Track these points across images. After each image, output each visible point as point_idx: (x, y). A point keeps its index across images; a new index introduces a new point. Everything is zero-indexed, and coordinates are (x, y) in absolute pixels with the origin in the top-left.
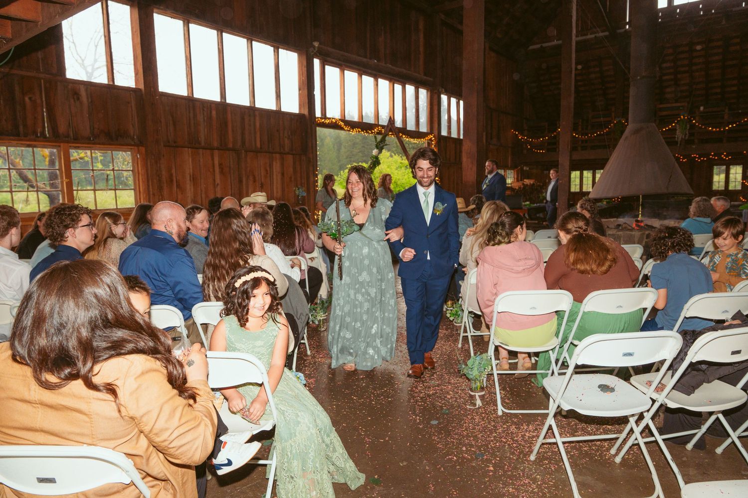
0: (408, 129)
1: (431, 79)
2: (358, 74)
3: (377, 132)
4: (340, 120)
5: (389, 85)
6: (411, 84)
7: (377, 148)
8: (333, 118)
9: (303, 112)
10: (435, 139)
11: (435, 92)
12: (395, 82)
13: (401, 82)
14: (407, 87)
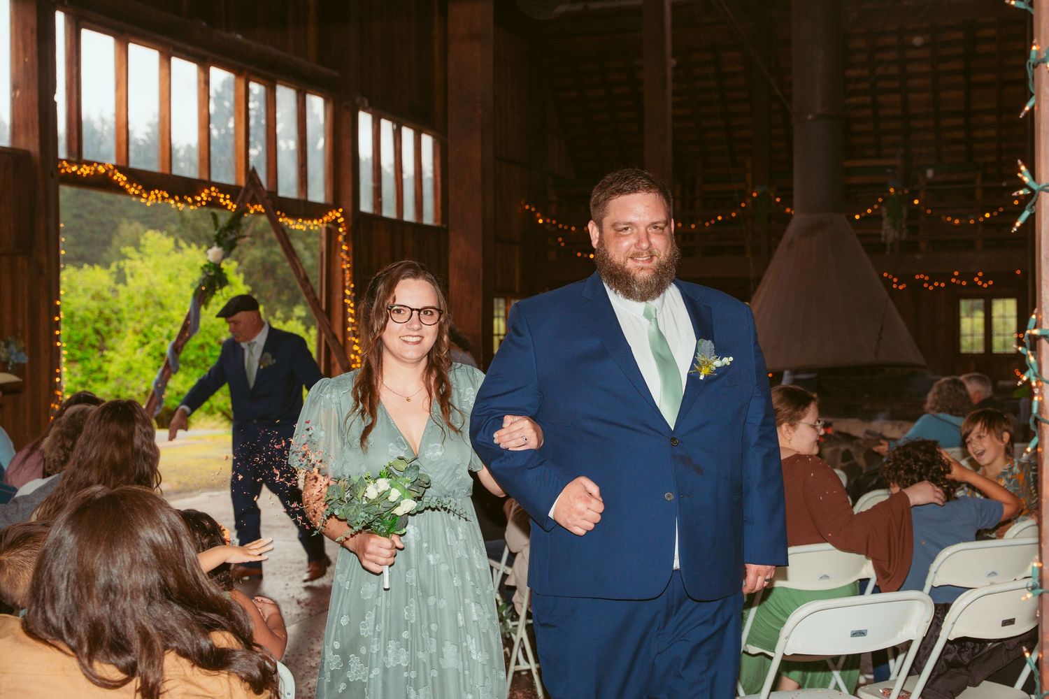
0: (281, 194)
1: (336, 74)
2: (161, 53)
3: (207, 201)
4: (116, 167)
5: (236, 84)
6: (288, 84)
7: (220, 245)
8: (99, 164)
9: (22, 144)
10: (345, 220)
11: (344, 106)
12: (251, 78)
13: (265, 78)
14: (278, 90)
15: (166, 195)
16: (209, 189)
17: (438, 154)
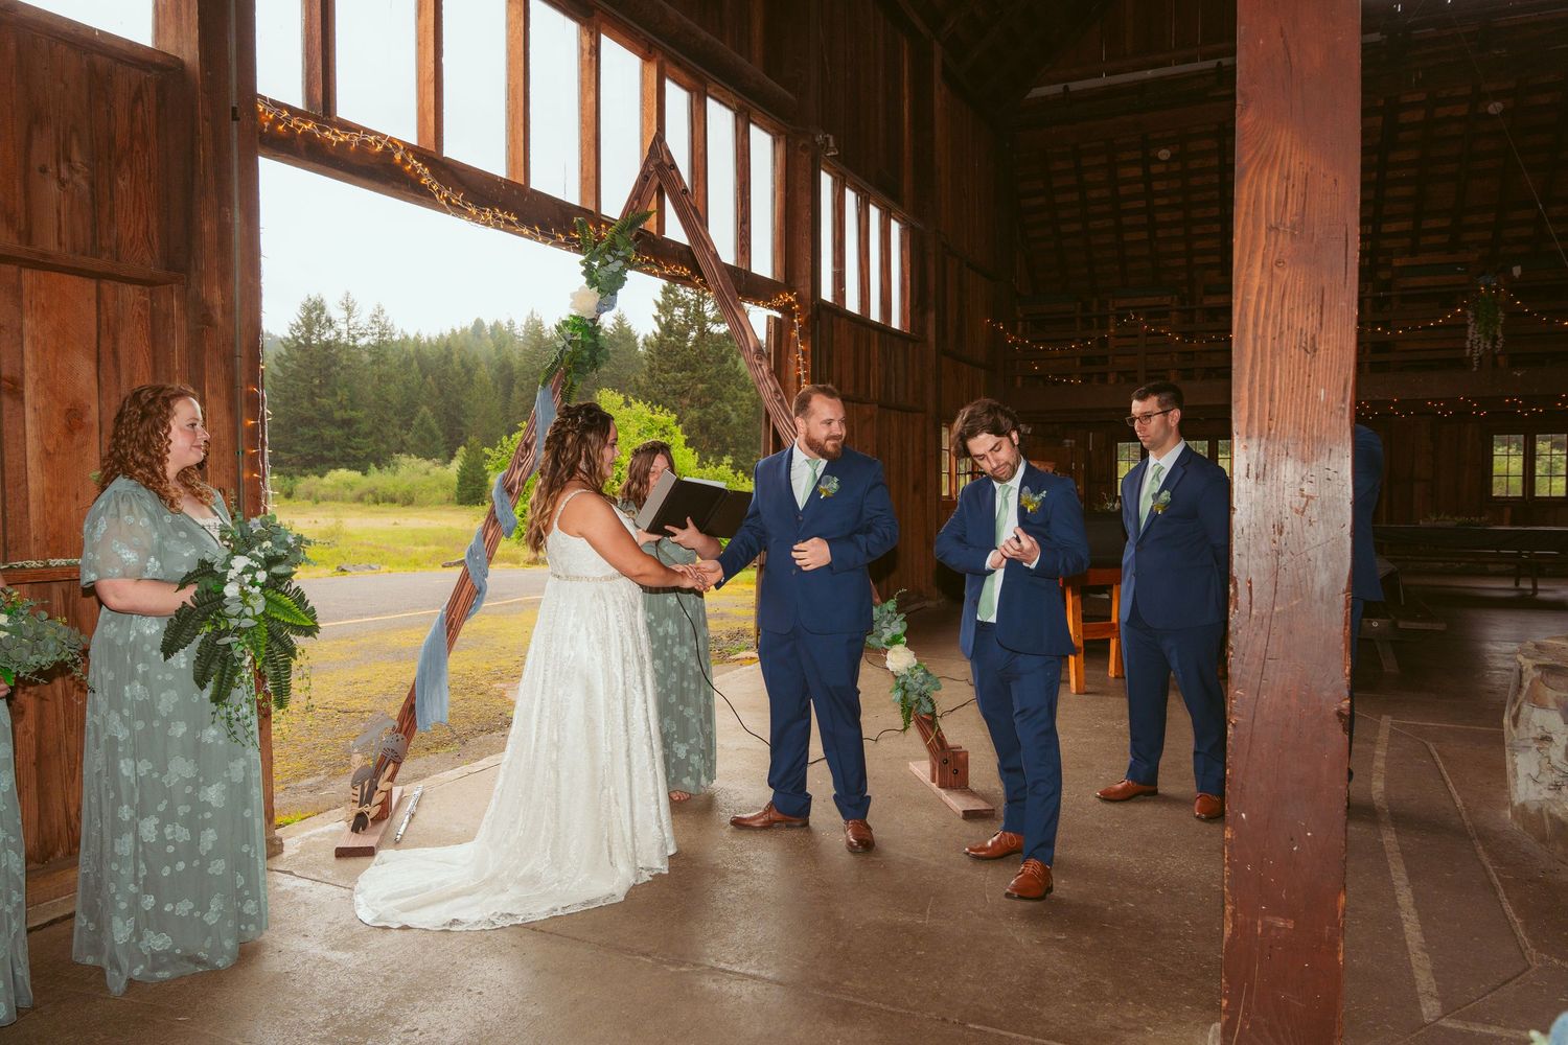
1: (790, 96)
4: (409, 148)
6: (723, 100)
7: (592, 280)
8: (370, 132)
9: (170, 47)
10: (801, 307)
11: (800, 145)
12: (667, 65)
13: (689, 71)
14: (709, 101)
15: (513, 219)
16: (598, 226)
17: (908, 243)
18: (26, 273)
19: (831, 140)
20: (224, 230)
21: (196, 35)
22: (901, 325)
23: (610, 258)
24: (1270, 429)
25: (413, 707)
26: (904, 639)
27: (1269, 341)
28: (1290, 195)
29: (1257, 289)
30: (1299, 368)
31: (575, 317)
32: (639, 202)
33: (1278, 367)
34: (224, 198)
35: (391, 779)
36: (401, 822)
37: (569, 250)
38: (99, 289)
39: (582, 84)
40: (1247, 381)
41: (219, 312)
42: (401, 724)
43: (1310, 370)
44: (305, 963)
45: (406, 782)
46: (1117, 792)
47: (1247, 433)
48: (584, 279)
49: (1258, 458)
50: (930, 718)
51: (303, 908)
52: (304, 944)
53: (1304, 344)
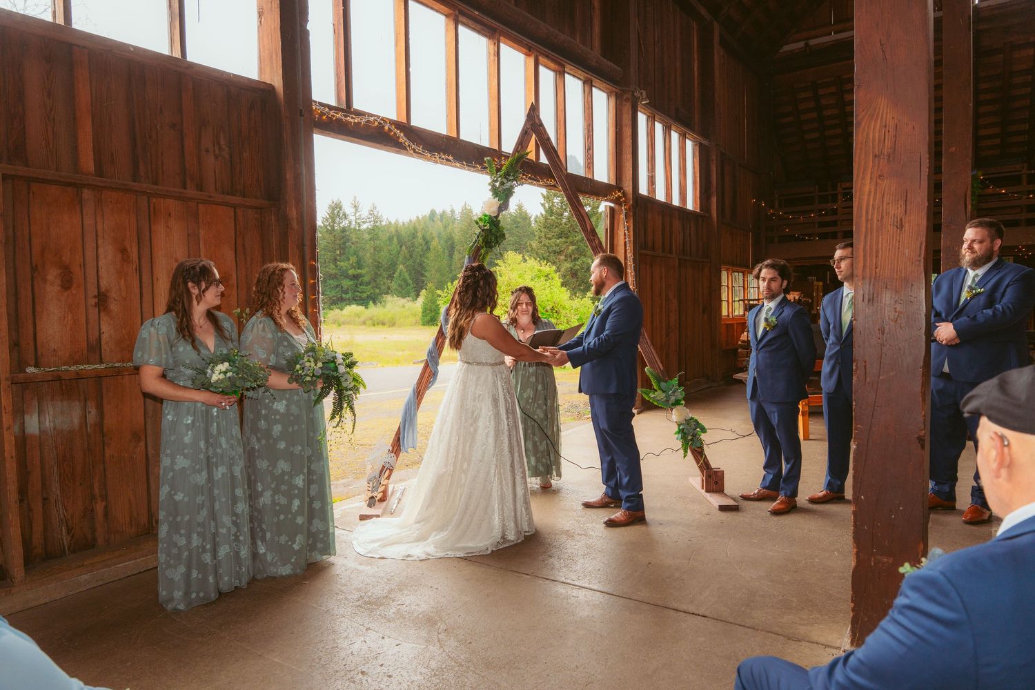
6: (575, 74)
7: (495, 195)
8: (372, 115)
9: (267, 79)
10: (626, 199)
11: (625, 98)
12: (540, 58)
13: (553, 61)
14: (566, 75)
15: (450, 158)
16: (500, 159)
17: (697, 154)
18: (201, 206)
19: (644, 93)
20: (297, 177)
21: (281, 71)
22: (694, 207)
23: (505, 181)
24: (876, 273)
25: (399, 439)
26: (683, 402)
27: (875, 222)
28: (887, 137)
29: (867, 192)
30: (893, 238)
31: (486, 216)
32: (522, 147)
33: (880, 237)
34: (297, 159)
35: (388, 478)
36: (393, 501)
37: (483, 174)
38: (235, 212)
39: (489, 74)
40: (862, 246)
41: (295, 222)
42: (393, 448)
43: (899, 239)
44: (346, 570)
45: (395, 482)
46: (819, 498)
47: (863, 275)
48: (491, 193)
49: (869, 291)
50: (700, 450)
51: (344, 544)
52: (345, 562)
53: (895, 224)
